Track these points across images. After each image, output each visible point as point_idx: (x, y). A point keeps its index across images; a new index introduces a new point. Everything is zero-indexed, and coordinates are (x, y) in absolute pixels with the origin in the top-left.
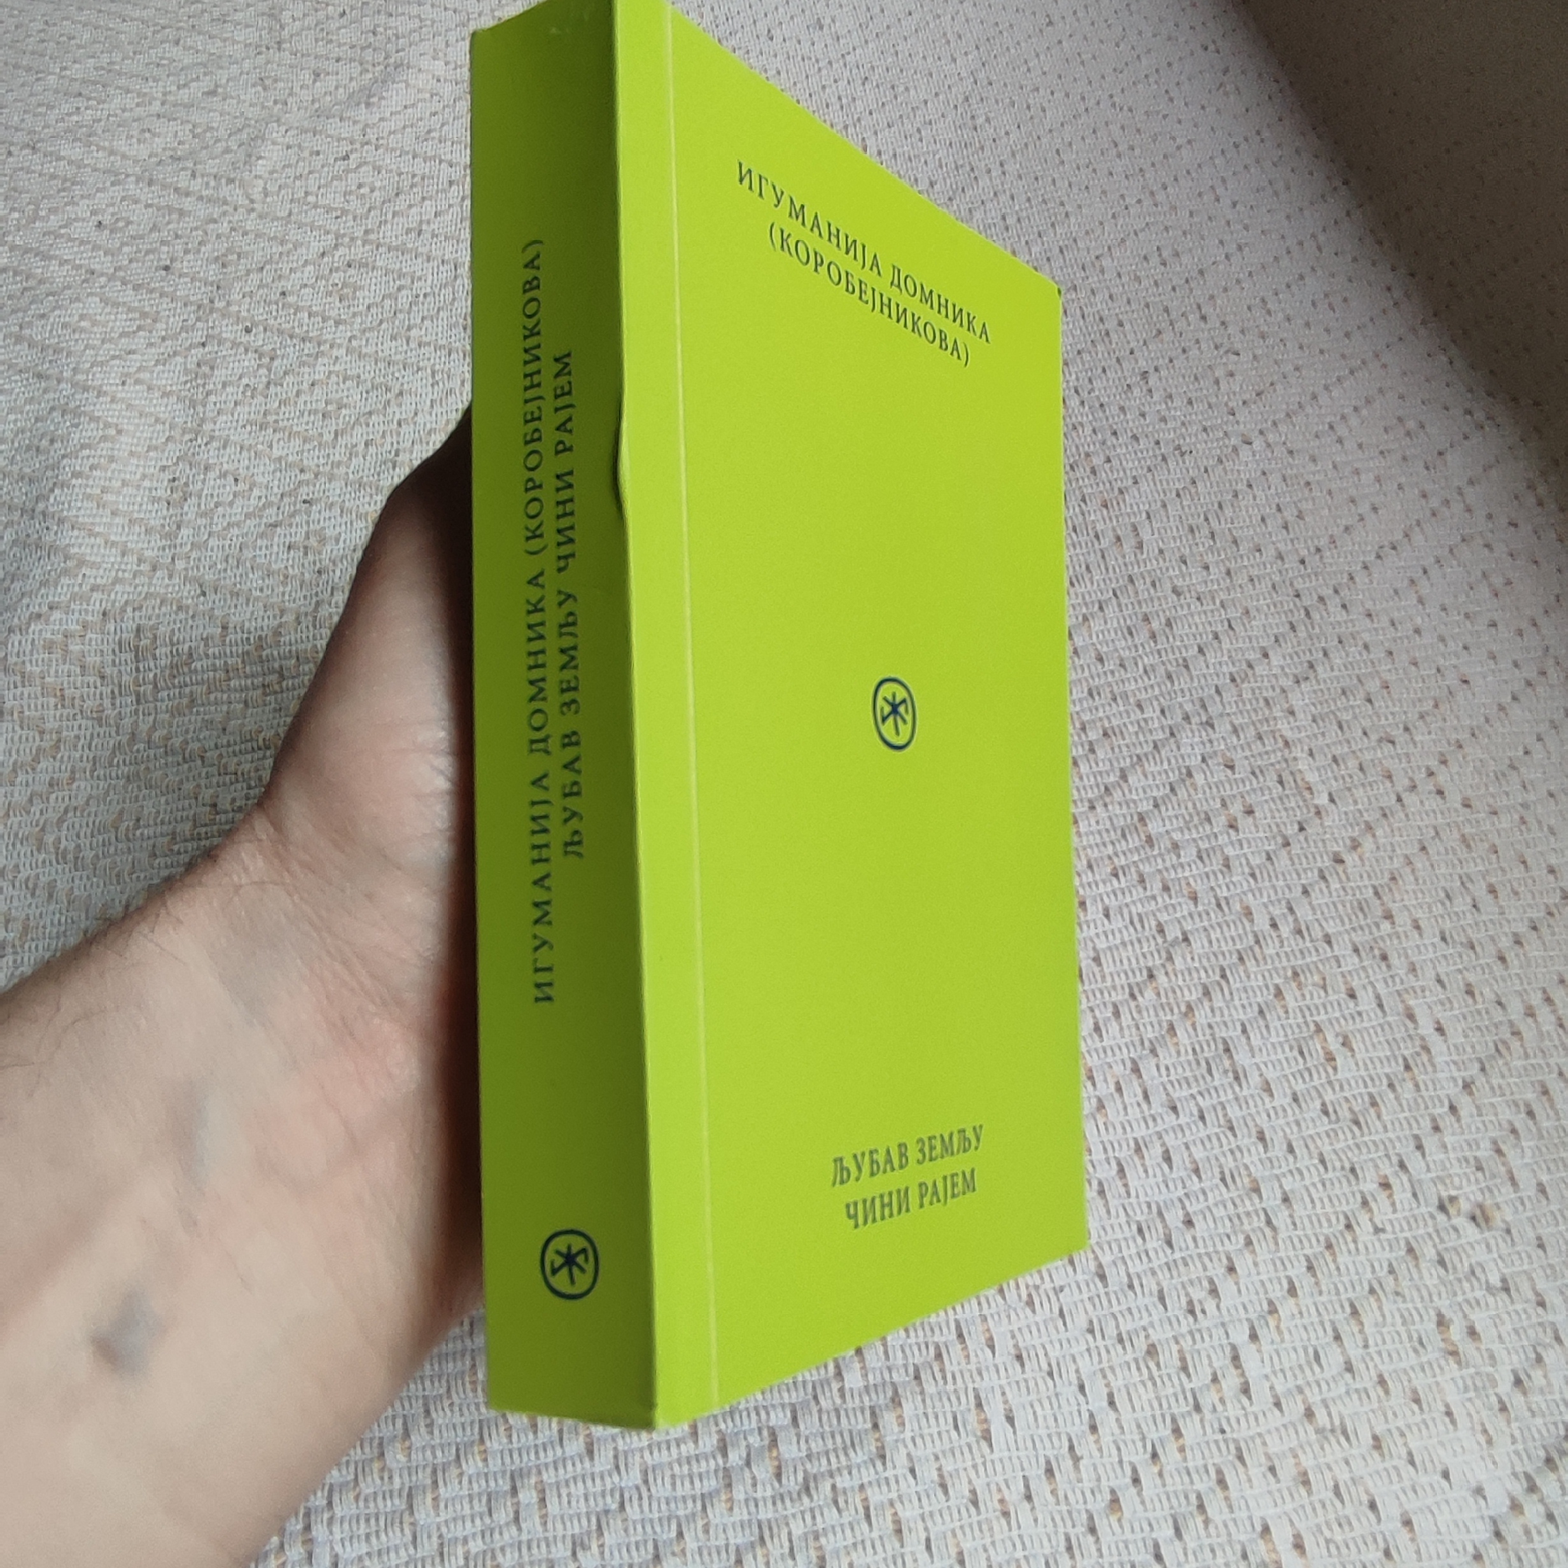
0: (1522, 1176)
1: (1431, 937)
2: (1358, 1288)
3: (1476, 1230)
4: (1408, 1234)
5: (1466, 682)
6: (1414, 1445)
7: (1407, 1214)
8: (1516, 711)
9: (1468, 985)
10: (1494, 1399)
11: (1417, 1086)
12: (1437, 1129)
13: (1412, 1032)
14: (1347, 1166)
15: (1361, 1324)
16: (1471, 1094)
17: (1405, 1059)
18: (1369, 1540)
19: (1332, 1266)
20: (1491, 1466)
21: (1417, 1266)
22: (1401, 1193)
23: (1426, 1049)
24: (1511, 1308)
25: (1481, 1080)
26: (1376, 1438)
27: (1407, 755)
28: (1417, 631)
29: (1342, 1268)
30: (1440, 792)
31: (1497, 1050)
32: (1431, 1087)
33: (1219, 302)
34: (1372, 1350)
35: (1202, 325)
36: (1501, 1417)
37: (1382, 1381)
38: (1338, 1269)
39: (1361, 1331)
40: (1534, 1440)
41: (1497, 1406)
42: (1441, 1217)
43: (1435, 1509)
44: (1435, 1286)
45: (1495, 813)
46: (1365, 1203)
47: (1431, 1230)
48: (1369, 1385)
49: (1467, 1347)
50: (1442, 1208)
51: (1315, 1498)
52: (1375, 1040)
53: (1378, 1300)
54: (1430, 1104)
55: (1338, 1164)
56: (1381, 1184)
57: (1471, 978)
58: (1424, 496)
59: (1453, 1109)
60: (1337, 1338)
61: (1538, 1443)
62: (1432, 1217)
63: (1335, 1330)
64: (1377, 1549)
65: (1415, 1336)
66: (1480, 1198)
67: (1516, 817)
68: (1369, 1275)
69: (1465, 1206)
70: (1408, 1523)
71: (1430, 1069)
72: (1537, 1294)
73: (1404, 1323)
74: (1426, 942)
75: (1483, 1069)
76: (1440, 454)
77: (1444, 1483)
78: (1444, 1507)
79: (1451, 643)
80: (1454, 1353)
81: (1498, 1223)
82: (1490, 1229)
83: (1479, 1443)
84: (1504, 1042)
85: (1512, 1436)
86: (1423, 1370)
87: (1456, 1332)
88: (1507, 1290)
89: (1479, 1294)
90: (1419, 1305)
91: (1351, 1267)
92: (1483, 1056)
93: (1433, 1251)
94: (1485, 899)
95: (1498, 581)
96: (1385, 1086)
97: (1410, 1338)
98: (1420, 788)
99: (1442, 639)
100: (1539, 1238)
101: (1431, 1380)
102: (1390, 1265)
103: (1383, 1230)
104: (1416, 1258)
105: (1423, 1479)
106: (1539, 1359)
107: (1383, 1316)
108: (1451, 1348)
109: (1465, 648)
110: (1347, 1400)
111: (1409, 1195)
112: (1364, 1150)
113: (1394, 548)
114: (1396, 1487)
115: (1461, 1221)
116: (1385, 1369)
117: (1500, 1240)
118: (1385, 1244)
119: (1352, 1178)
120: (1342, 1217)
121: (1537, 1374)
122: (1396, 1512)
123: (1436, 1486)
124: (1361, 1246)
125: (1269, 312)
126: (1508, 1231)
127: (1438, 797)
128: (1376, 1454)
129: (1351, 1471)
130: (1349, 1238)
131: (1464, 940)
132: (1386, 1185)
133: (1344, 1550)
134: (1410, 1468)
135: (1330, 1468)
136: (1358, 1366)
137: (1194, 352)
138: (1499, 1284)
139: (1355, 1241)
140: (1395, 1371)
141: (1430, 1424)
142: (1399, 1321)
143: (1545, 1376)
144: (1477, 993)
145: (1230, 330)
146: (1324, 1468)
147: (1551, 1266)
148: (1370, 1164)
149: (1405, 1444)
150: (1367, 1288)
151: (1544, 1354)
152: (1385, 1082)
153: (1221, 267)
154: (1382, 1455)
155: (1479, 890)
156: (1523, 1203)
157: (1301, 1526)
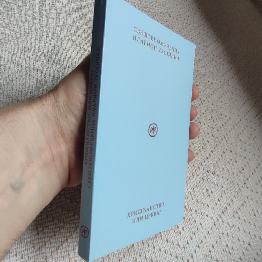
0: (220, 166)
1: (207, 126)
2: (194, 185)
3: (213, 175)
4: (202, 176)
5: (213, 84)
6: (202, 211)
7: (202, 173)
8: (220, 90)
9: (213, 135)
10: (215, 203)
11: (204, 151)
12: (207, 158)
13: (203, 142)
14: (193, 165)
15: (195, 192)
16: (213, 153)
17: (202, 147)
18: (195, 227)
19: (190, 182)
20: (214, 214)
21: (203, 181)
22: (201, 170)
23: (206, 145)
24: (218, 188)
25: (214, 150)
26: (196, 210)
27: (203, 96)
28: (205, 74)
29: (192, 182)
30: (208, 102)
31: (217, 146)
32: (206, 152)
33: (173, 14)
34: (196, 196)
35: (170, 17)
36: (216, 206)
37: (197, 201)
38: (191, 182)
39: (194, 193)
40: (221, 209)
41: (215, 204)
42: (208, 173)
43: (205, 221)
44: (206, 184)
45: (217, 106)
46: (195, 171)
47: (206, 175)
48: (195, 202)
49: (211, 195)
50: (208, 172)
51: (186, 221)
52: (197, 143)
53: (197, 187)
54: (206, 154)
55: (191, 164)
56: (198, 168)
57: (213, 133)
58: (206, 52)
59: (210, 155)
60: (191, 194)
61: (221, 210)
62: (206, 173)
63: (190, 193)
64: (196, 229)
65: (203, 193)
66: (214, 170)
67: (220, 107)
68: (196, 183)
69: (211, 171)
70: (201, 224)
71: (206, 149)
72: (222, 185)
73: (201, 191)
74: (206, 127)
75: (215, 149)
76: (209, 45)
77: (207, 217)
78: (207, 221)
79: (210, 77)
80: (209, 196)
81: (216, 174)
82: (215, 175)
83: (212, 210)
84: (218, 144)
85: (218, 209)
86: (204, 199)
87: (209, 192)
88: (217, 185)
89: (213, 186)
90: (204, 188)
91: (193, 182)
92: (215, 146)
93: (206, 179)
94: (215, 120)
95: (218, 68)
96: (199, 151)
97: (202, 193)
98: (205, 101)
99: (209, 76)
100: (222, 177)
101: (205, 200)
102: (199, 181)
103: (198, 175)
104: (203, 180)
105: (203, 217)
106: (222, 196)
107: (198, 190)
108: (209, 195)
109: (213, 78)
110: (192, 204)
111: (203, 170)
112: (195, 162)
113: (201, 60)
114: (199, 218)
115: (211, 174)
116: (198, 199)
117: (217, 177)
118: (199, 178)
119: (193, 167)
120: (192, 173)
121: (221, 199)
122: (199, 222)
123: (205, 218)
124: (195, 178)
125: (181, 17)
126: (218, 175)
127: (208, 103)
128: (196, 213)
129: (192, 216)
130: (193, 177)
131: (212, 127)
132: (199, 168)
133: (191, 229)
134: (201, 215)
135: (188, 216)
136: (194, 198)
137: (168, 22)
138: (216, 184)
139: (194, 177)
140: (200, 199)
141: (205, 208)
142: (200, 190)
143: (223, 199)
144: (214, 136)
145: (174, 19)
146: (187, 216)
147: (224, 181)
148: (197, 164)
149: (201, 211)
150: (195, 185)
151: (223, 196)
152: (199, 150)
153: (173, 8)
154: (197, 213)
155: (214, 119)
156: (220, 171)
157: (183, 226)
